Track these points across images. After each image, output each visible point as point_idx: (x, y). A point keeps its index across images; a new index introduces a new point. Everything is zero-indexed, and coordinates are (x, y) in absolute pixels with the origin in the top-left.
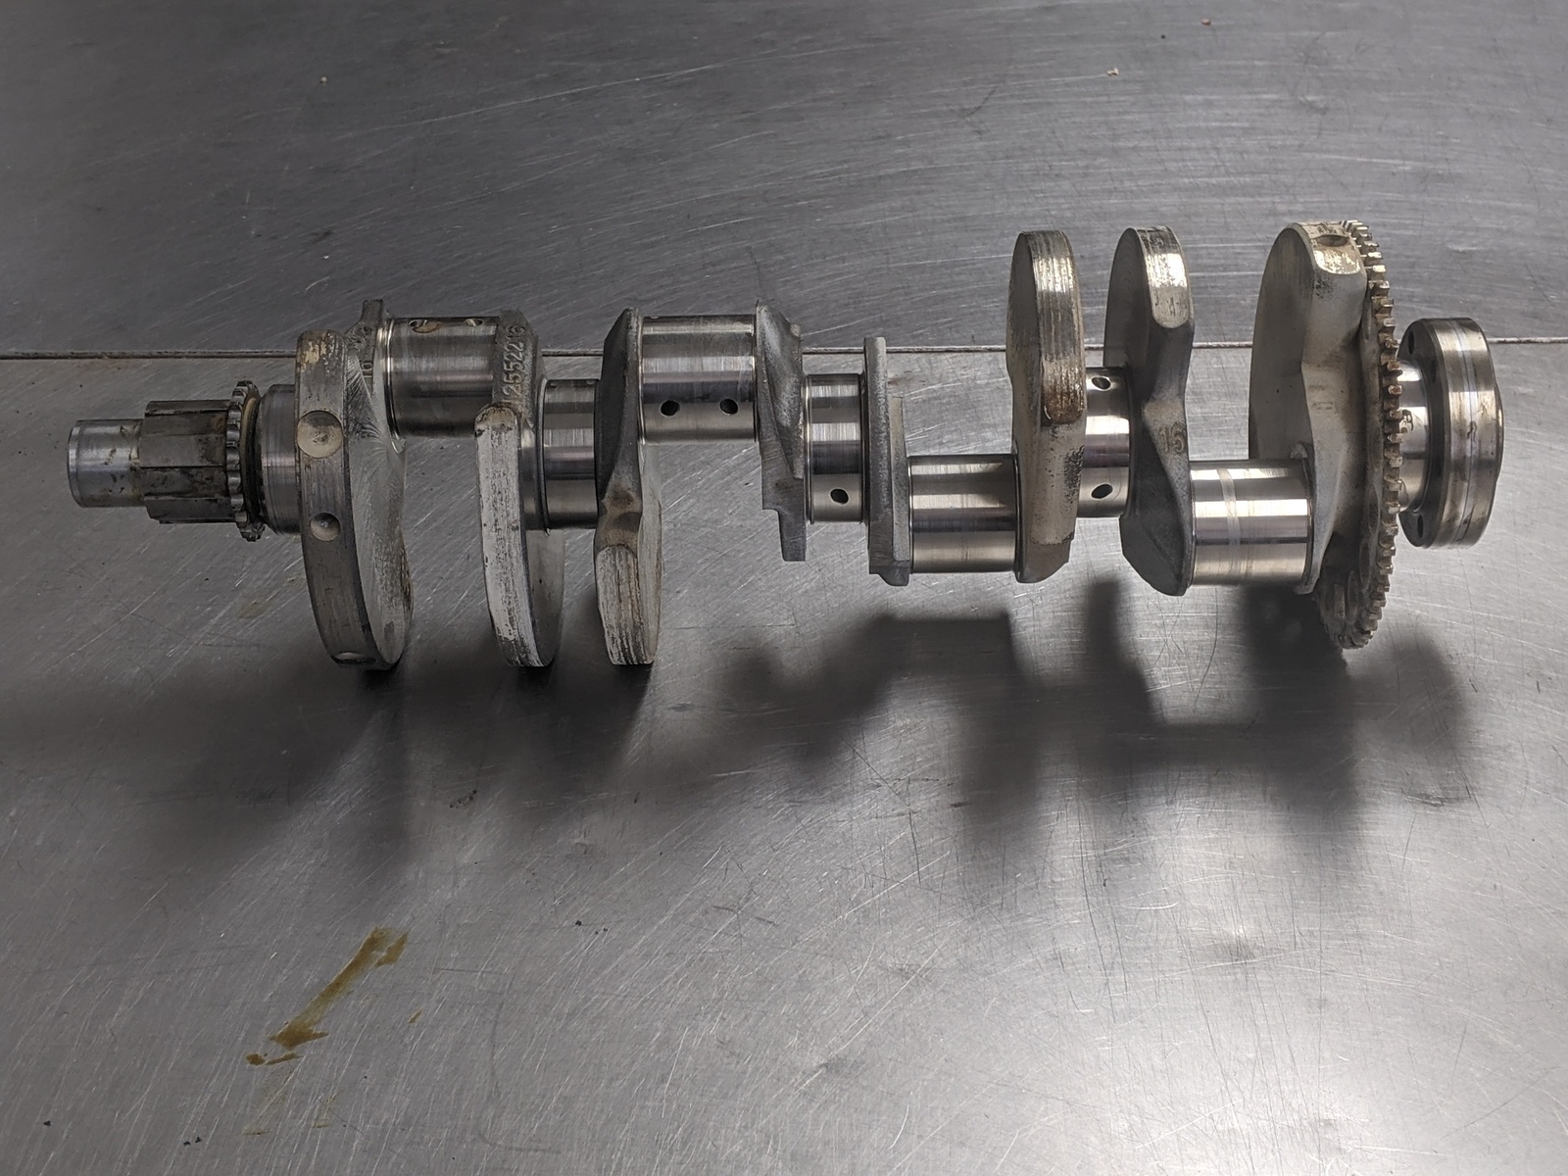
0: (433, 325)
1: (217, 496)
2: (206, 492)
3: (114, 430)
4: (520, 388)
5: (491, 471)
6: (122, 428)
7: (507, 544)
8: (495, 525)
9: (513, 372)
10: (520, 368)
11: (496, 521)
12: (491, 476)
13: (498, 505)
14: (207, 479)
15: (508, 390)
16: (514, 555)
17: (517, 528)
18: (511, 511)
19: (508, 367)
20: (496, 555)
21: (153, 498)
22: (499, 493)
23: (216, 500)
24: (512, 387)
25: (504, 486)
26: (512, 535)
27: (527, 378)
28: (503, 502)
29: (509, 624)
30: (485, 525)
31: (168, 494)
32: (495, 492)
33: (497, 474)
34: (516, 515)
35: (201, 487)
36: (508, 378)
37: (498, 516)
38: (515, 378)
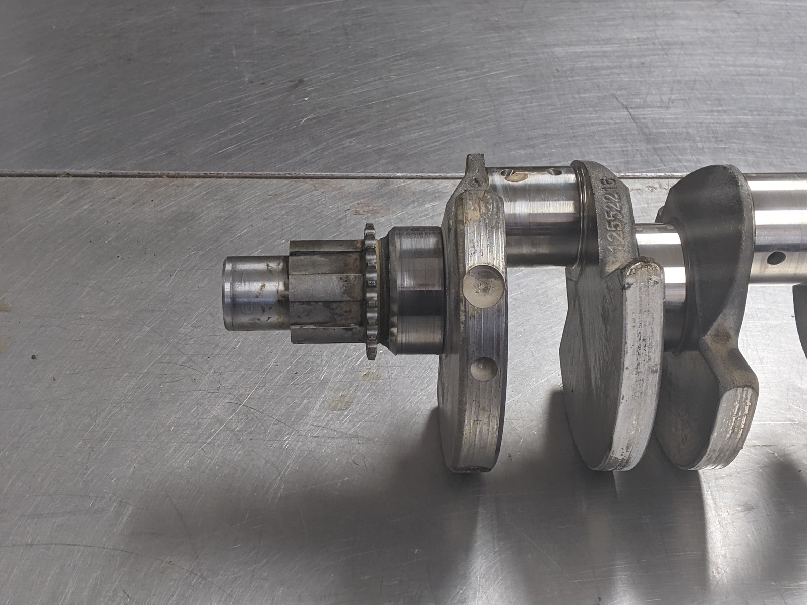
0: (520, 174)
1: (352, 326)
2: (343, 322)
3: (261, 266)
4: (622, 236)
5: (637, 320)
6: (268, 265)
7: (644, 385)
8: (637, 368)
9: (614, 220)
10: (620, 217)
11: (638, 364)
12: (638, 325)
13: (642, 351)
14: (346, 312)
15: (611, 237)
16: (649, 394)
17: (656, 371)
18: (653, 357)
19: (609, 216)
20: (632, 393)
21: (298, 327)
22: (644, 340)
23: (351, 329)
24: (614, 234)
25: (649, 334)
26: (651, 376)
27: (627, 226)
28: (647, 349)
29: (625, 448)
30: (627, 368)
31: (310, 324)
32: (639, 340)
33: (643, 324)
34: (656, 360)
35: (340, 318)
36: (610, 226)
37: (641, 360)
38: (617, 226)
